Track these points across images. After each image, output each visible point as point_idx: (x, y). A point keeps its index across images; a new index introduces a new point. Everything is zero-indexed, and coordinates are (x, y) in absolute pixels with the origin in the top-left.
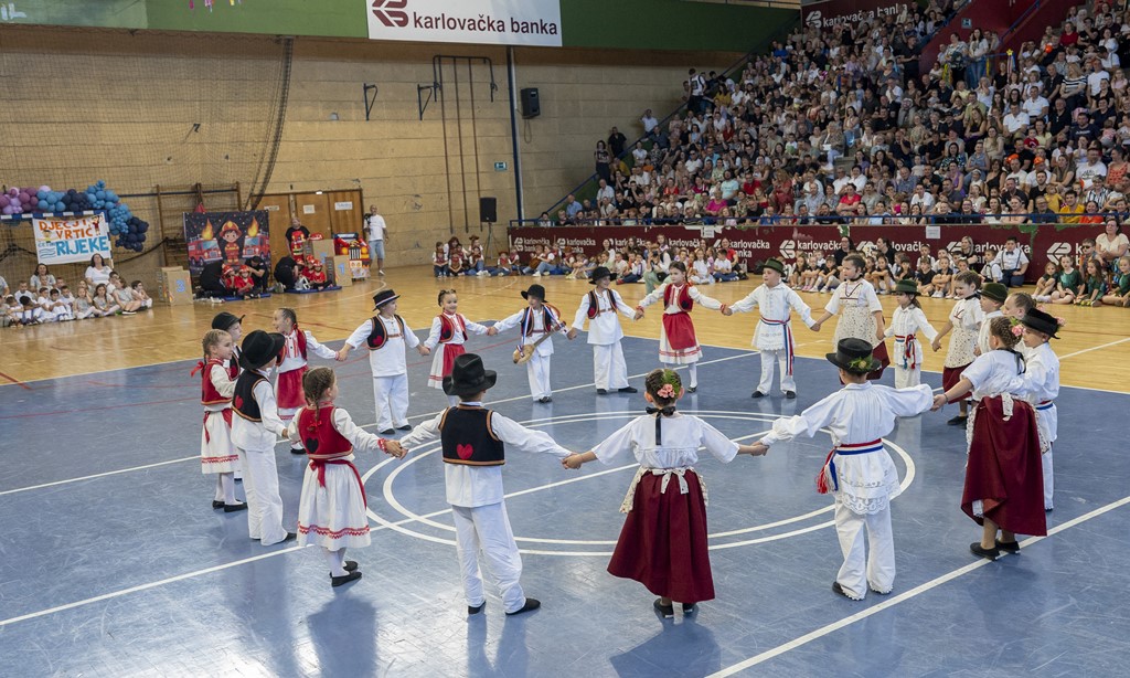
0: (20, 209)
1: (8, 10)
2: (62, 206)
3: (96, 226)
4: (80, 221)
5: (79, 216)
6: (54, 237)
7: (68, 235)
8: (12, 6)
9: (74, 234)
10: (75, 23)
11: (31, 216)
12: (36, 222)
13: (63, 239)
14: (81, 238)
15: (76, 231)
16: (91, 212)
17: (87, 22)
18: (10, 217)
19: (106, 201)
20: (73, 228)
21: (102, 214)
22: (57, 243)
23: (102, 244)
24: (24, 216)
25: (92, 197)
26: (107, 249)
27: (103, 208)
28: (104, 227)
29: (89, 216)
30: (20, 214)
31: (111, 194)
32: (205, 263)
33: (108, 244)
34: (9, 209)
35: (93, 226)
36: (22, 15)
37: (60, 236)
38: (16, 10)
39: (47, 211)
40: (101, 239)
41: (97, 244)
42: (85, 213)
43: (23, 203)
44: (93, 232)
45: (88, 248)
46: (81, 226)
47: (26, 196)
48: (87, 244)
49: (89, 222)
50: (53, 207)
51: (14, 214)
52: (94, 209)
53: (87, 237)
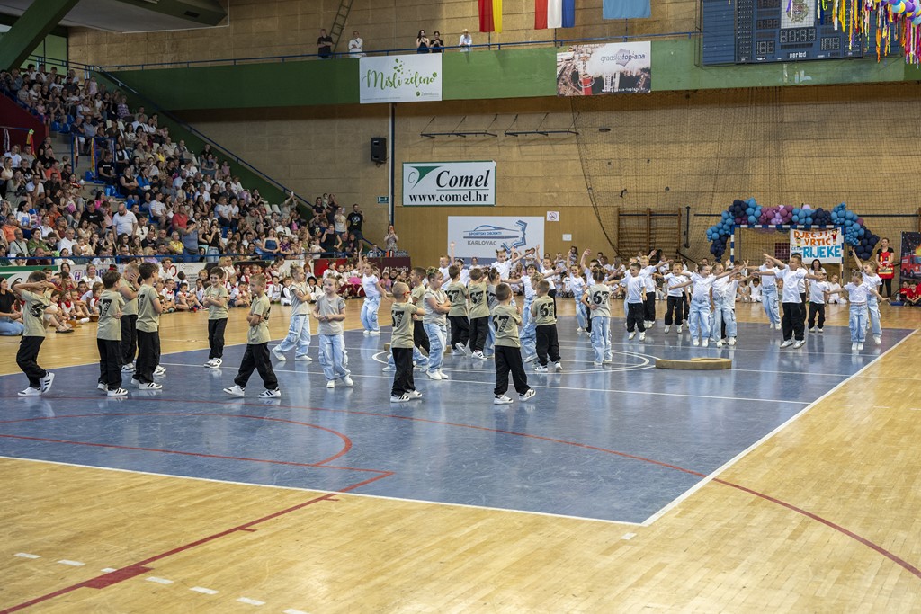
0: (781, 221)
1: (800, 75)
2: (810, 220)
3: (834, 237)
4: (824, 232)
5: (822, 229)
6: (803, 244)
7: (813, 243)
8: (802, 73)
9: (817, 243)
10: (847, 81)
11: (789, 226)
12: (792, 231)
13: (809, 245)
14: (822, 246)
15: (819, 240)
16: (832, 226)
17: (855, 79)
18: (774, 226)
19: (846, 219)
20: (817, 238)
21: (840, 228)
22: (805, 248)
23: (836, 251)
24: (784, 226)
25: (834, 215)
26: (840, 255)
27: (842, 224)
28: (840, 239)
29: (830, 229)
30: (781, 224)
31: (849, 214)
32: (914, 275)
33: (841, 252)
34: (773, 221)
35: (831, 237)
36: (809, 78)
37: (807, 243)
38: (805, 75)
39: (798, 223)
40: (836, 247)
41: (833, 251)
42: (828, 227)
43: (783, 217)
44: (831, 242)
45: (826, 254)
46: (823, 236)
47: (785, 212)
48: (825, 250)
49: (830, 234)
50: (803, 221)
51: (777, 225)
52: (835, 224)
53: (826, 245)
